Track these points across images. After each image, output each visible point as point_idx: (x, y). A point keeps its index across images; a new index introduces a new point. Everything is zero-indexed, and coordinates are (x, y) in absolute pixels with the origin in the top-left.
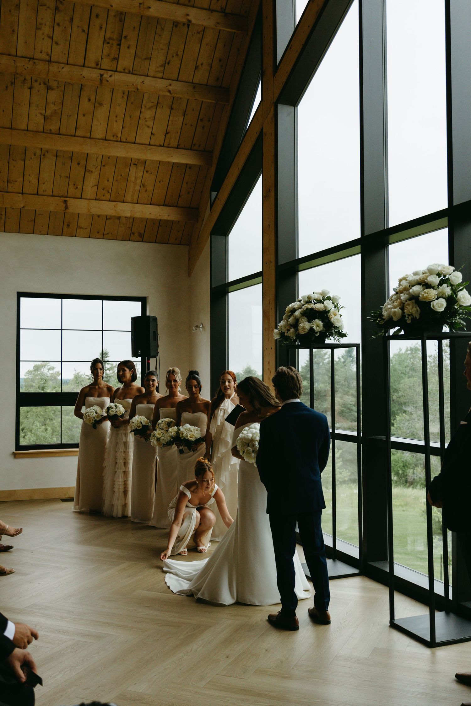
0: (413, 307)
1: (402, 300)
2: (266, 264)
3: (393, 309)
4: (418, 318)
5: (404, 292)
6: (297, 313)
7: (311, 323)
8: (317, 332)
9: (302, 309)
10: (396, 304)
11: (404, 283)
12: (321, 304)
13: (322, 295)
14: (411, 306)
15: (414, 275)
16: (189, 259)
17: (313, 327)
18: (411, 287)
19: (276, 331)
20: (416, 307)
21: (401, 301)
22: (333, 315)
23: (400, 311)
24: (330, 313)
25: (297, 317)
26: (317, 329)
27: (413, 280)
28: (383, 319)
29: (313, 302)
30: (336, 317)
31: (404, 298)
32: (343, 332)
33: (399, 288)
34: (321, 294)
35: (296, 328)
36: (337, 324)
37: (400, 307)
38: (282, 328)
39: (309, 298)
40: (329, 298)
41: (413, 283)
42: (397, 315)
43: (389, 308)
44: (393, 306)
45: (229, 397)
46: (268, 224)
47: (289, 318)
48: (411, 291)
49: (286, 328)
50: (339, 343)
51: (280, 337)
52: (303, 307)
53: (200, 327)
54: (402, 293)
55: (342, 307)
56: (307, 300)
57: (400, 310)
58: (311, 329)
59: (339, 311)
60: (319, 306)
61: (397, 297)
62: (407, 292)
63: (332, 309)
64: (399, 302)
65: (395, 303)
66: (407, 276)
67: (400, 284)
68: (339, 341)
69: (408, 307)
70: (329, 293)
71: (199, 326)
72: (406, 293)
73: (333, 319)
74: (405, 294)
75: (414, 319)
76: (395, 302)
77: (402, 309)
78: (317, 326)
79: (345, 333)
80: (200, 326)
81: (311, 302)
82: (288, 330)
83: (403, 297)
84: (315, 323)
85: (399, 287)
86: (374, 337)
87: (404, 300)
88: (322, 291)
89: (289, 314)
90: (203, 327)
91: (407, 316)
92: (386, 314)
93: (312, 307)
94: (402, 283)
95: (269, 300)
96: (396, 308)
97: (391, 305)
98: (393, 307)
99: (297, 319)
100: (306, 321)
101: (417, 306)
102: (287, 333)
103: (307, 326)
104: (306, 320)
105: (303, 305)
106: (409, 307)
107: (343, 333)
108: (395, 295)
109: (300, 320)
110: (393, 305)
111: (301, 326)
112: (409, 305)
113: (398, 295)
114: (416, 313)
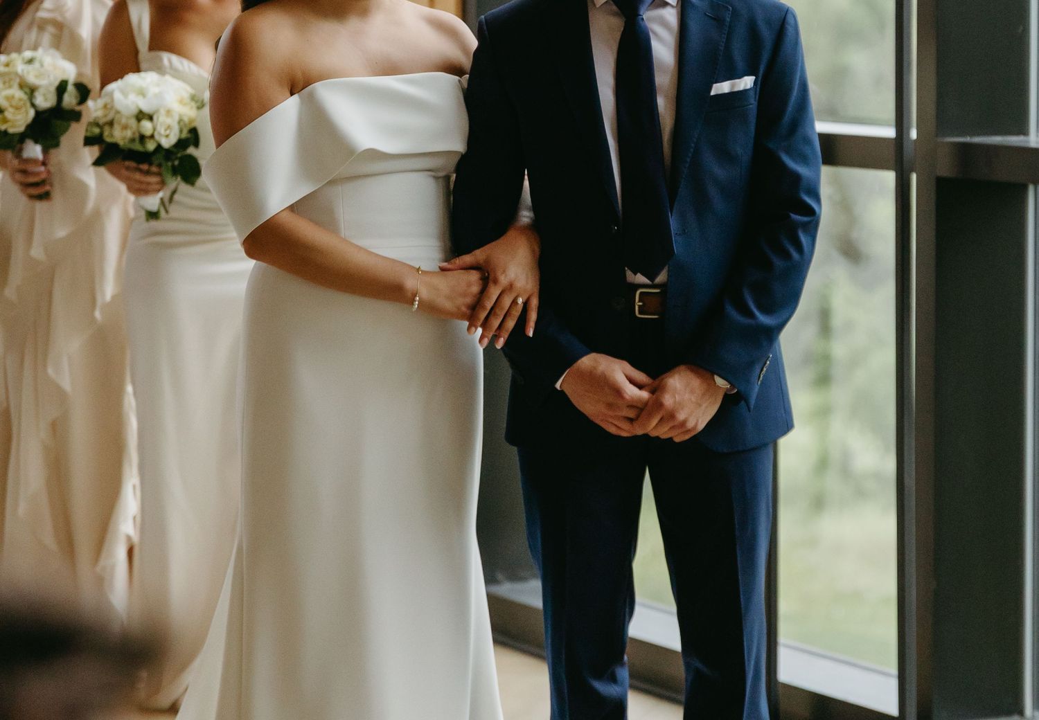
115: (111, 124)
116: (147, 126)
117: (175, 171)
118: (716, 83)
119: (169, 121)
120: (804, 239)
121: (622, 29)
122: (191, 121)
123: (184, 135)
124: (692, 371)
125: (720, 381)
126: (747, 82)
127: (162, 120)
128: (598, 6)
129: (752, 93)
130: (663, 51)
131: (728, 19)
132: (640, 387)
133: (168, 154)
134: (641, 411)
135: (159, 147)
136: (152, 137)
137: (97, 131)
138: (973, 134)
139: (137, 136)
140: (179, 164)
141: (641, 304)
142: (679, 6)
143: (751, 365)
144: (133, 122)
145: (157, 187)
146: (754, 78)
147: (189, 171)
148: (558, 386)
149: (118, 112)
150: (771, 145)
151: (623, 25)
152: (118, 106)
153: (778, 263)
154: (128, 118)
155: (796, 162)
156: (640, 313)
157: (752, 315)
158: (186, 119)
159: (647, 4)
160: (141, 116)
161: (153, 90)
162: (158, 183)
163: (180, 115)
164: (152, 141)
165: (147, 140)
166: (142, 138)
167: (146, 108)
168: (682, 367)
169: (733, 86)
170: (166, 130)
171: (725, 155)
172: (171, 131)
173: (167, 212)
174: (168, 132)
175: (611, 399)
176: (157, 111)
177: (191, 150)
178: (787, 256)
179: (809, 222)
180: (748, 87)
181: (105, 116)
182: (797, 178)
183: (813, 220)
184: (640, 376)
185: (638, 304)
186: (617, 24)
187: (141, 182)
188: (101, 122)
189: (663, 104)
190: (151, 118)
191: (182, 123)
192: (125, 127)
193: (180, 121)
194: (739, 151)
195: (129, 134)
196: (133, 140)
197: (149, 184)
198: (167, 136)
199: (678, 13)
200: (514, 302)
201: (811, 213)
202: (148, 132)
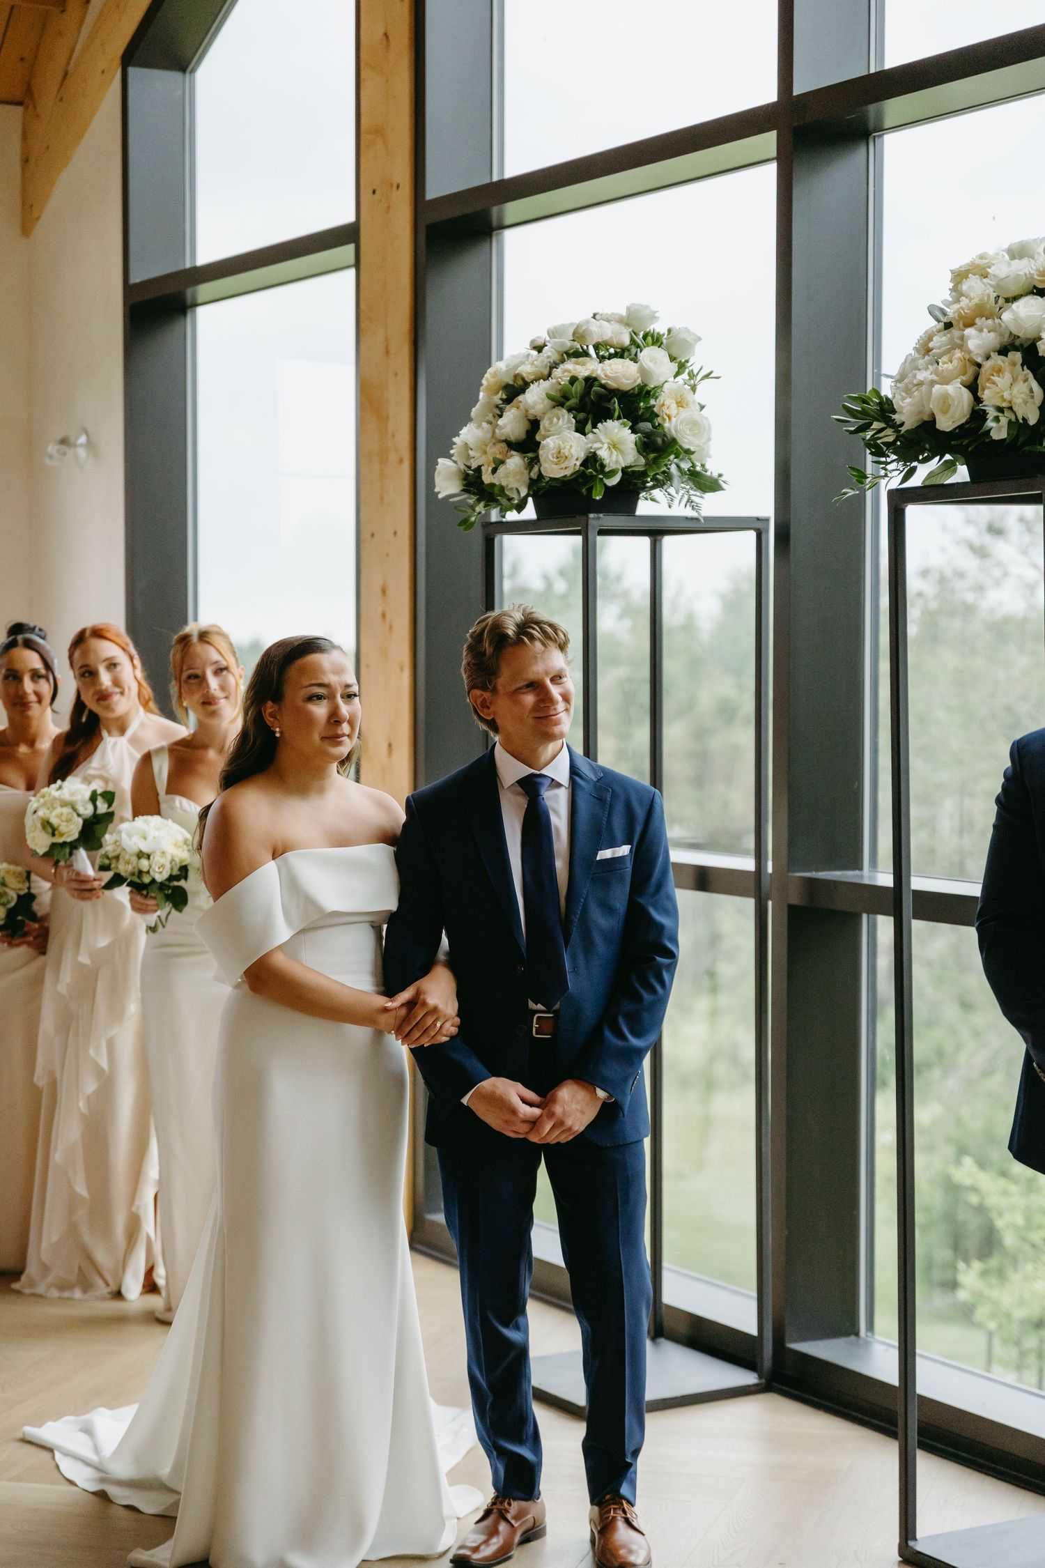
0: (1015, 380)
1: (969, 352)
2: (374, 192)
3: (937, 387)
4: (1032, 421)
5: (977, 321)
6: (535, 397)
7: (590, 436)
8: (612, 473)
9: (551, 381)
10: (950, 366)
11: (977, 289)
12: (627, 362)
13: (627, 325)
14: (1008, 377)
15: (1013, 257)
16: (26, 161)
17: (599, 453)
18: (1001, 301)
19: (445, 464)
20: (1026, 380)
21: (967, 357)
22: (674, 406)
23: (966, 395)
24: (661, 400)
25: (532, 411)
26: (614, 458)
27: (1012, 276)
28: (896, 427)
29: (592, 351)
30: (685, 414)
31: (979, 346)
32: (706, 471)
33: (956, 306)
34: (625, 322)
35: (530, 455)
36: (691, 438)
37: (964, 378)
38: (471, 453)
39: (579, 335)
40: (656, 340)
41: (1013, 290)
42: (951, 411)
43: (921, 384)
44: (937, 375)
45: (122, 730)
46: (382, 31)
47: (501, 416)
48: (1006, 316)
49: (485, 452)
50: (693, 514)
51: (461, 488)
52: (557, 372)
53: (75, 446)
54: (970, 324)
55: (707, 376)
56: (569, 344)
57: (964, 389)
58: (592, 460)
59: (694, 389)
60: (620, 373)
61: (951, 340)
62: (990, 321)
63: (666, 382)
64: (959, 359)
65: (944, 363)
66: (985, 261)
67: (957, 292)
68: (693, 508)
69: (995, 378)
70: (654, 318)
71: (72, 439)
72: (987, 327)
73: (674, 419)
74: (981, 330)
75: (1019, 427)
76: (945, 358)
77: (973, 387)
78: (614, 446)
79: (715, 475)
80: (77, 438)
81: (586, 354)
82: (498, 463)
83: (978, 340)
84: (606, 434)
85: (957, 301)
86: (851, 493)
87: (980, 352)
88: (628, 309)
89: (497, 399)
90: (90, 445)
91: (992, 413)
92: (910, 404)
93: (593, 371)
94: (970, 287)
95: (386, 340)
96: (947, 384)
97: (927, 369)
98: (934, 377)
99: (531, 417)
100: (569, 428)
101: (1031, 376)
102: (494, 471)
103: (574, 445)
104: (569, 421)
105: (554, 366)
106: (1003, 381)
107: (708, 473)
108: (939, 331)
109: (544, 424)
110: (936, 372)
111: (552, 445)
112: (999, 371)
113: (955, 332)
114: (1026, 403)
115: (117, 858)
116: (144, 864)
117: (168, 898)
118: (601, 850)
119: (162, 861)
120: (666, 976)
121: (526, 807)
122: (181, 861)
123: (176, 872)
124: (578, 1084)
125: (601, 1094)
126: (624, 850)
127: (157, 859)
128: (506, 787)
129: (628, 859)
130: (559, 821)
131: (609, 799)
132: (531, 1105)
133: (162, 886)
134: (534, 1123)
135: (153, 881)
136: (148, 872)
137: (107, 862)
138: (817, 870)
139: (136, 871)
140: (172, 892)
141: (537, 1026)
142: (571, 787)
143: (625, 1080)
144: (134, 859)
145: (155, 908)
146: (630, 846)
147: (178, 899)
148: (465, 1100)
149: (124, 849)
150: (642, 901)
151: (527, 802)
152: (124, 845)
153: (646, 996)
154: (131, 855)
155: (659, 914)
156: (537, 1034)
157: (624, 1038)
158: (177, 860)
159: (546, 786)
160: (140, 855)
161: (153, 833)
162: (154, 905)
163: (172, 856)
164: (147, 875)
165: (144, 875)
166: (140, 872)
167: (145, 849)
168: (569, 1081)
169: (614, 853)
170: (159, 868)
171: (607, 909)
172: (163, 869)
173: (164, 926)
174: (161, 870)
175: (507, 1116)
176: (154, 852)
177: (182, 883)
178: (652, 990)
179: (672, 964)
180: (626, 854)
181: (114, 851)
182: (661, 928)
183: (673, 962)
184: (531, 1095)
185: (535, 1025)
186: (523, 802)
187: (142, 904)
188: (111, 855)
189: (561, 865)
190: (148, 857)
191: (173, 863)
192: (128, 863)
193: (172, 860)
194: (618, 906)
195: (130, 868)
196: (133, 874)
197: (147, 905)
198: (161, 873)
199: (569, 793)
200: (434, 1024)
201: (672, 955)
202: (145, 869)
